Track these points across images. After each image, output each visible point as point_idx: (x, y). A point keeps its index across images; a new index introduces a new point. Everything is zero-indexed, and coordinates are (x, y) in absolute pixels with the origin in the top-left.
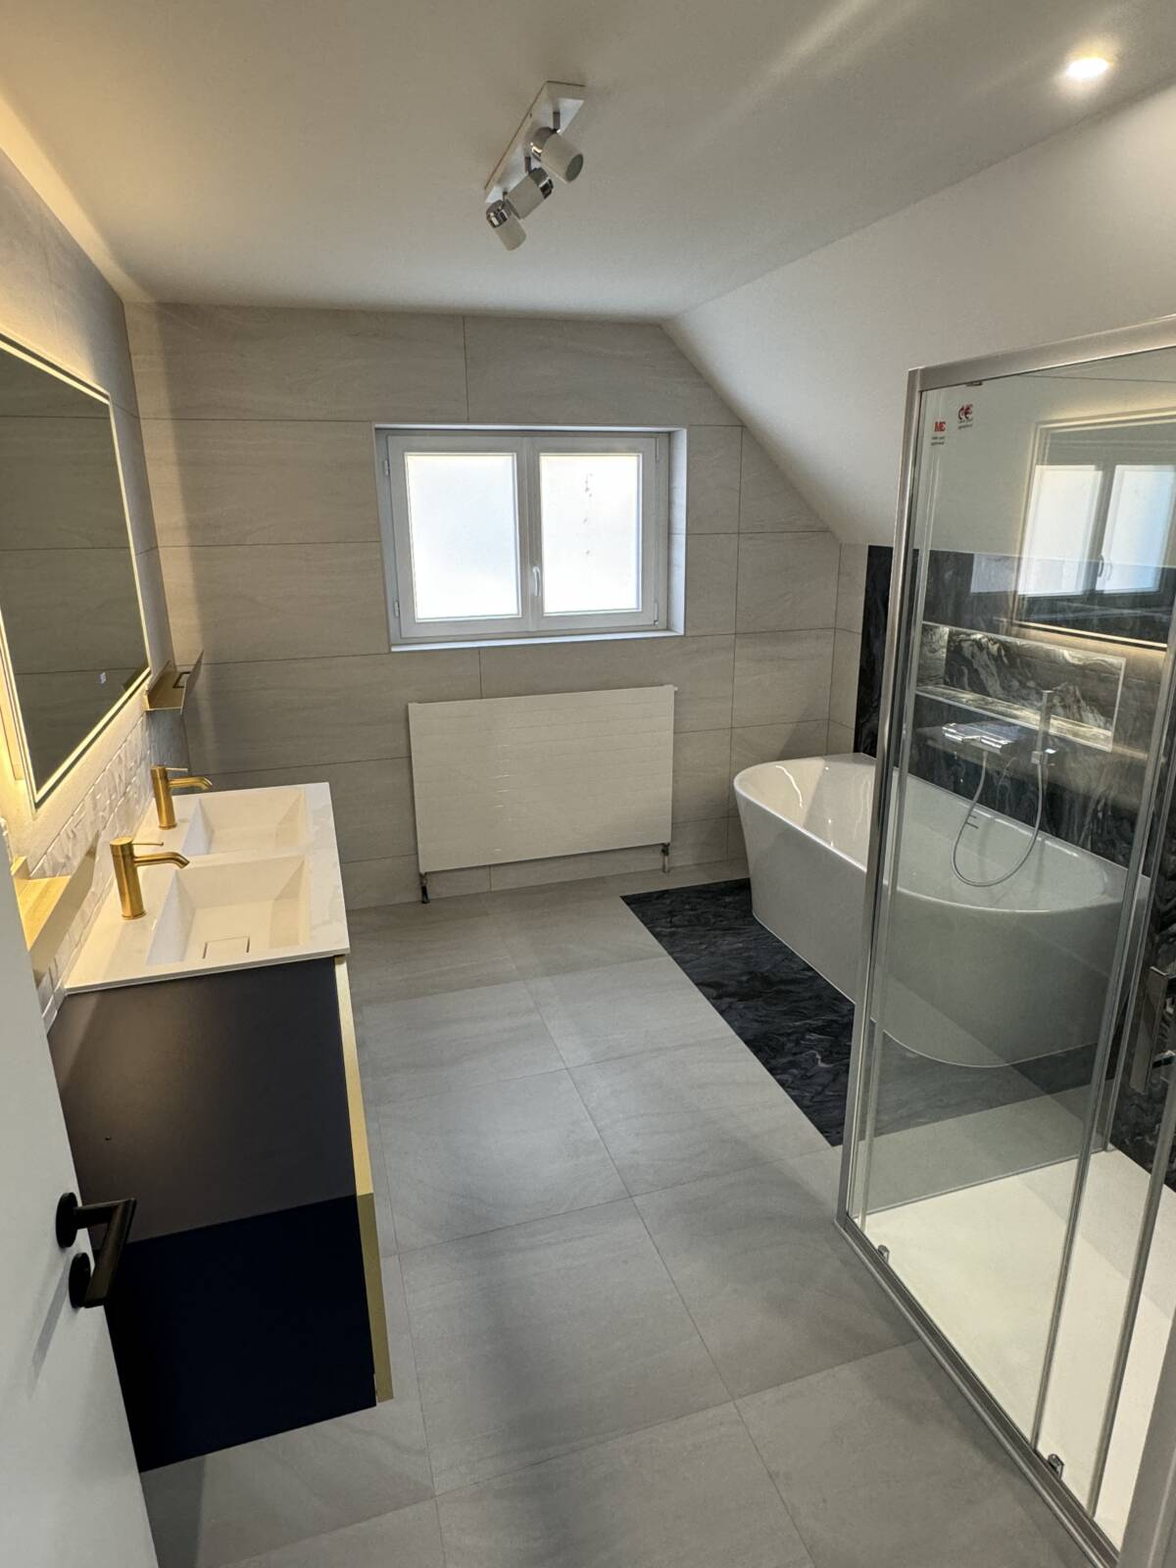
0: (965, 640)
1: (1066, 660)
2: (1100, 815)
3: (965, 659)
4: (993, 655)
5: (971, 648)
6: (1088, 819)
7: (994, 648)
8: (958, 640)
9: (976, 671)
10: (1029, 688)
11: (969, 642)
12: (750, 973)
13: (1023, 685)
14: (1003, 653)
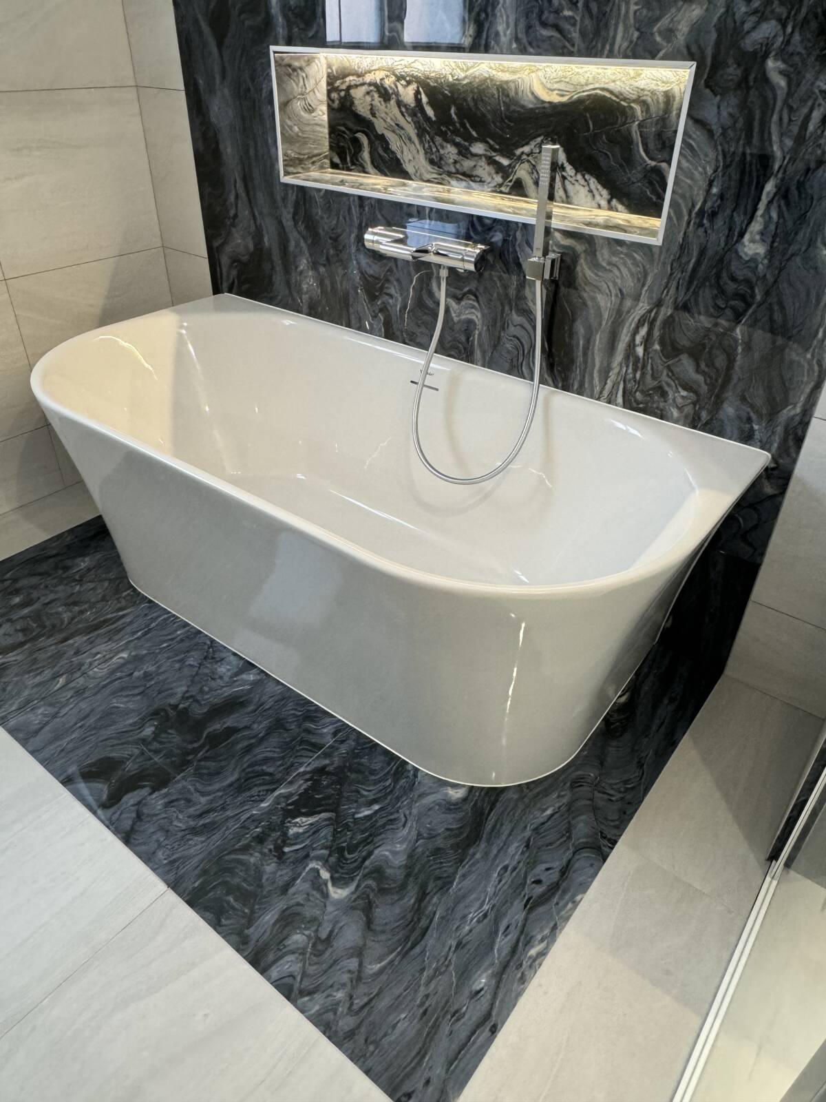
0: (357, 86)
1: (536, 97)
2: (640, 351)
3: (359, 119)
4: (406, 106)
5: (368, 99)
6: (619, 357)
7: (408, 94)
8: (344, 87)
9: (382, 138)
10: (476, 155)
11: (364, 89)
12: (156, 713)
13: (464, 152)
14: (424, 99)
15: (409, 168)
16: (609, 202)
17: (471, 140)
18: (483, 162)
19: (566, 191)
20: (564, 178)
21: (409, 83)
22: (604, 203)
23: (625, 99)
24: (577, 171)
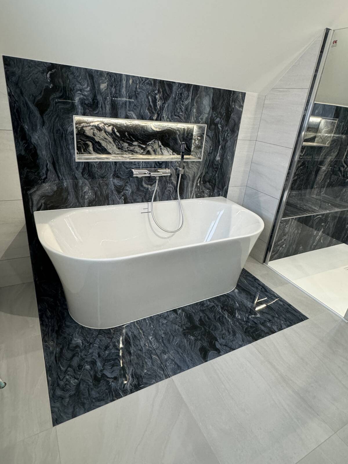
0: (86, 127)
1: (152, 130)
2: (199, 184)
3: (88, 137)
4: (108, 132)
5: (92, 131)
6: (194, 187)
7: (109, 129)
8: (80, 127)
9: (99, 143)
10: (135, 145)
11: (90, 127)
15: (110, 151)
16: (173, 153)
17: (133, 141)
18: (137, 147)
19: (162, 152)
20: (161, 149)
21: (109, 126)
22: (171, 154)
23: (175, 130)
24: (164, 147)
